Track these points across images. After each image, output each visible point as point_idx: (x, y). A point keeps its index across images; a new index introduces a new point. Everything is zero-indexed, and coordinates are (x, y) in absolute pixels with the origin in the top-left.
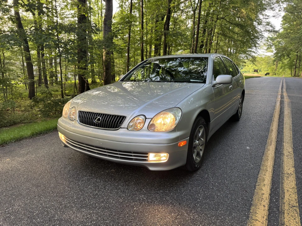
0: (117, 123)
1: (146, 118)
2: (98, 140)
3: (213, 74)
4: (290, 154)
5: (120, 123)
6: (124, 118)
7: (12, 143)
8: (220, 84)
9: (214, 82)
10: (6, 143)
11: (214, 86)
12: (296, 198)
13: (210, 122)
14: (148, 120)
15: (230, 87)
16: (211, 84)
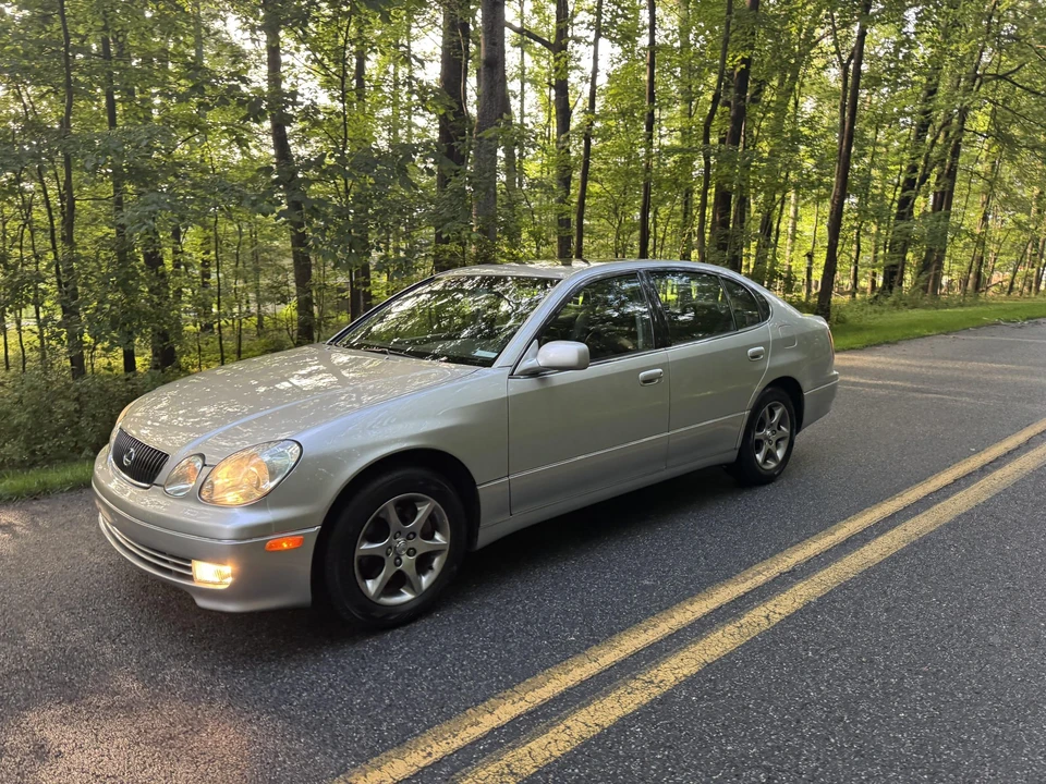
1: (204, 465)
3: (535, 338)
4: (765, 622)
5: (157, 470)
6: (164, 458)
7: (62, 492)
9: (525, 365)
10: (48, 493)
11: (534, 373)
12: (558, 754)
13: (474, 484)
14: (206, 470)
15: (642, 374)
16: (508, 370)
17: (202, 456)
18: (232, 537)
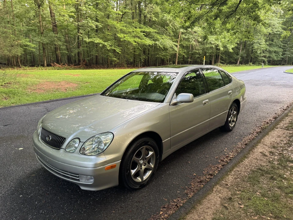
0: (60, 143)
1: (80, 142)
2: (46, 157)
3: (175, 92)
5: (61, 143)
6: (64, 139)
8: (182, 102)
9: (174, 101)
11: (175, 104)
13: (162, 141)
14: (81, 144)
15: (203, 102)
16: (169, 104)
17: (79, 139)
18: (93, 166)
